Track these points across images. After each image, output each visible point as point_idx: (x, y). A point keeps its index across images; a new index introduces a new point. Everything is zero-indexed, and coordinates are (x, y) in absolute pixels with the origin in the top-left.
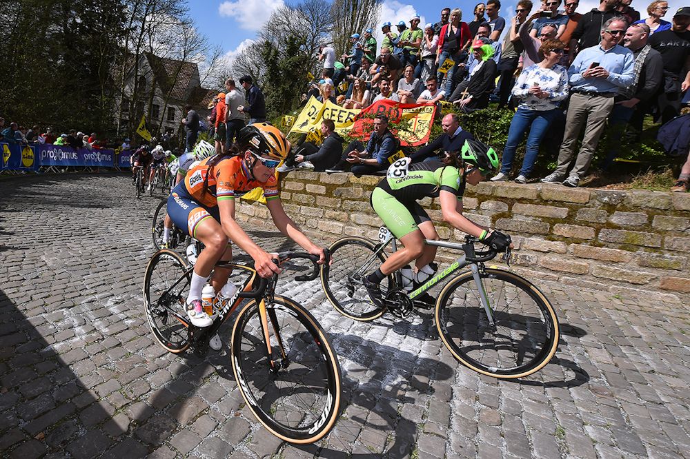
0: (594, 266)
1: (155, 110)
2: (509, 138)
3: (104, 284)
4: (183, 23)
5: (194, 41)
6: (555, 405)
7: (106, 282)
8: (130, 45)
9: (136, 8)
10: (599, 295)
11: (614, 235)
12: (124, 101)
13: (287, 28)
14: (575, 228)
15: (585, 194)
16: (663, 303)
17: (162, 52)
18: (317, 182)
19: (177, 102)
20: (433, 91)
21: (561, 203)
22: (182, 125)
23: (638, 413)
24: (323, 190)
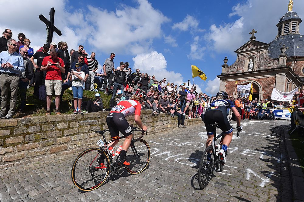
0: (26, 153)
10: (31, 165)
11: (31, 137)
14: (15, 138)
15: (15, 121)
16: (52, 159)
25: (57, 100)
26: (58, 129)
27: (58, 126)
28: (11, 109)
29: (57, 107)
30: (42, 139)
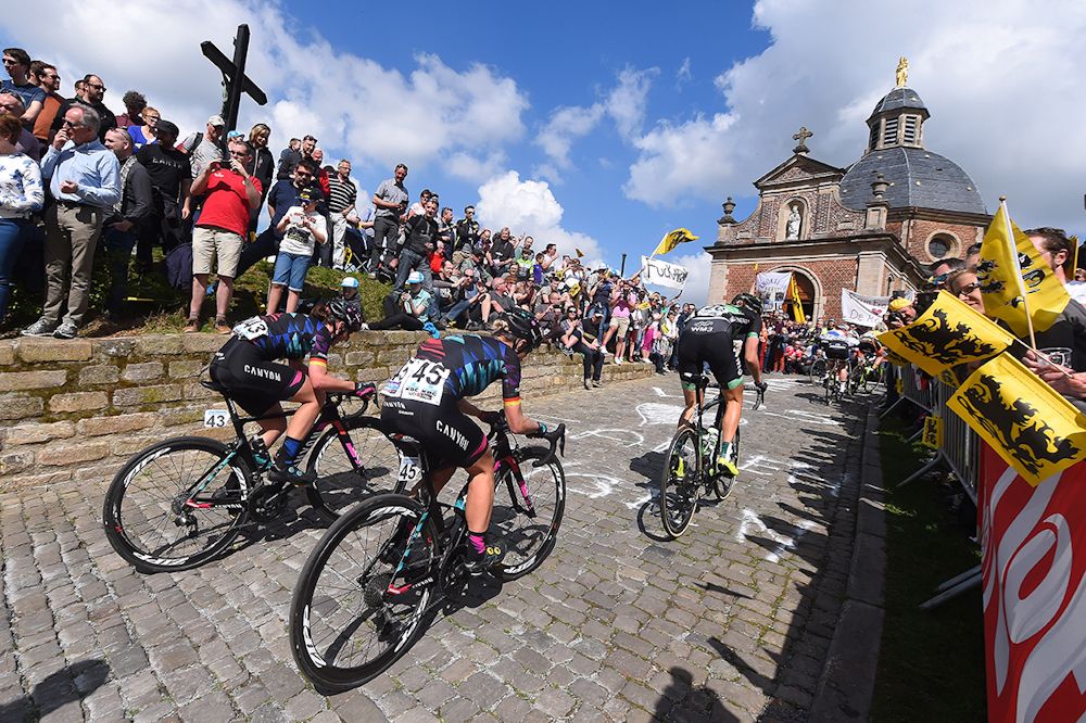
0: (114, 443)
11: (132, 395)
14: (79, 397)
15: (85, 346)
21: (54, 364)
25: (223, 293)
28: (71, 309)
29: (221, 311)
30: (164, 402)
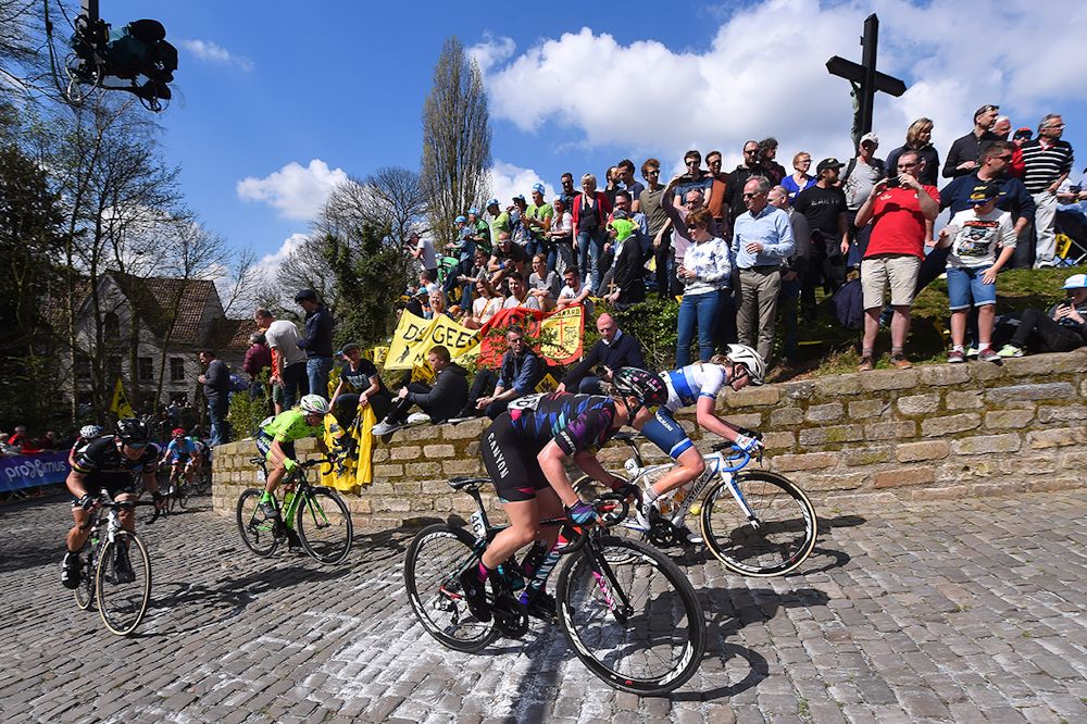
1: (144, 368)
2: (679, 334)
3: (76, 705)
4: (175, 219)
5: (201, 244)
6: (792, 672)
7: (81, 699)
8: (77, 262)
9: (79, 198)
11: (815, 435)
12: (78, 359)
13: (358, 213)
14: (773, 436)
15: (774, 391)
16: (881, 505)
17: (143, 268)
18: (438, 440)
19: (185, 348)
20: (576, 286)
21: (750, 409)
22: (200, 385)
23: (878, 651)
24: (450, 450)
25: (898, 323)
26: (901, 416)
27: (900, 406)
29: (897, 344)
30: (846, 442)
